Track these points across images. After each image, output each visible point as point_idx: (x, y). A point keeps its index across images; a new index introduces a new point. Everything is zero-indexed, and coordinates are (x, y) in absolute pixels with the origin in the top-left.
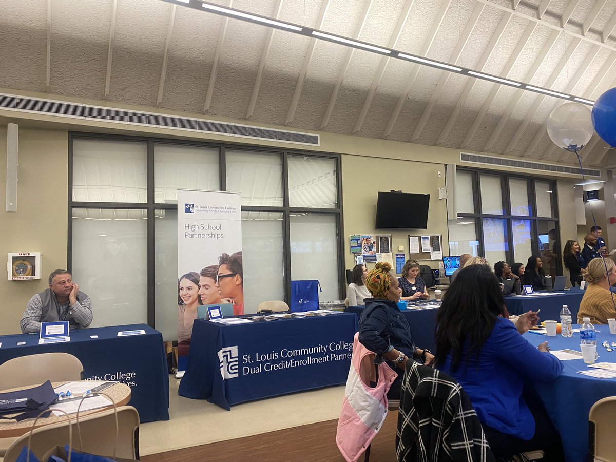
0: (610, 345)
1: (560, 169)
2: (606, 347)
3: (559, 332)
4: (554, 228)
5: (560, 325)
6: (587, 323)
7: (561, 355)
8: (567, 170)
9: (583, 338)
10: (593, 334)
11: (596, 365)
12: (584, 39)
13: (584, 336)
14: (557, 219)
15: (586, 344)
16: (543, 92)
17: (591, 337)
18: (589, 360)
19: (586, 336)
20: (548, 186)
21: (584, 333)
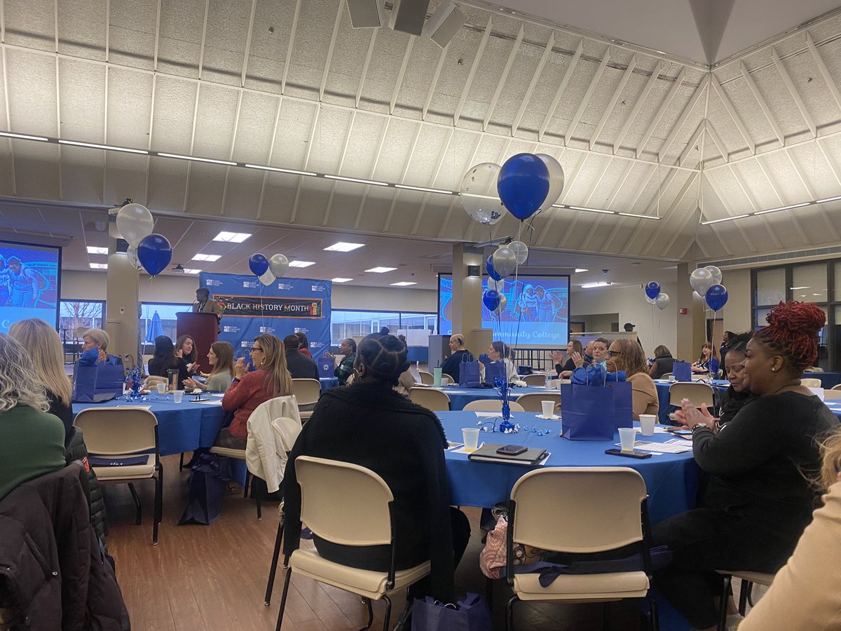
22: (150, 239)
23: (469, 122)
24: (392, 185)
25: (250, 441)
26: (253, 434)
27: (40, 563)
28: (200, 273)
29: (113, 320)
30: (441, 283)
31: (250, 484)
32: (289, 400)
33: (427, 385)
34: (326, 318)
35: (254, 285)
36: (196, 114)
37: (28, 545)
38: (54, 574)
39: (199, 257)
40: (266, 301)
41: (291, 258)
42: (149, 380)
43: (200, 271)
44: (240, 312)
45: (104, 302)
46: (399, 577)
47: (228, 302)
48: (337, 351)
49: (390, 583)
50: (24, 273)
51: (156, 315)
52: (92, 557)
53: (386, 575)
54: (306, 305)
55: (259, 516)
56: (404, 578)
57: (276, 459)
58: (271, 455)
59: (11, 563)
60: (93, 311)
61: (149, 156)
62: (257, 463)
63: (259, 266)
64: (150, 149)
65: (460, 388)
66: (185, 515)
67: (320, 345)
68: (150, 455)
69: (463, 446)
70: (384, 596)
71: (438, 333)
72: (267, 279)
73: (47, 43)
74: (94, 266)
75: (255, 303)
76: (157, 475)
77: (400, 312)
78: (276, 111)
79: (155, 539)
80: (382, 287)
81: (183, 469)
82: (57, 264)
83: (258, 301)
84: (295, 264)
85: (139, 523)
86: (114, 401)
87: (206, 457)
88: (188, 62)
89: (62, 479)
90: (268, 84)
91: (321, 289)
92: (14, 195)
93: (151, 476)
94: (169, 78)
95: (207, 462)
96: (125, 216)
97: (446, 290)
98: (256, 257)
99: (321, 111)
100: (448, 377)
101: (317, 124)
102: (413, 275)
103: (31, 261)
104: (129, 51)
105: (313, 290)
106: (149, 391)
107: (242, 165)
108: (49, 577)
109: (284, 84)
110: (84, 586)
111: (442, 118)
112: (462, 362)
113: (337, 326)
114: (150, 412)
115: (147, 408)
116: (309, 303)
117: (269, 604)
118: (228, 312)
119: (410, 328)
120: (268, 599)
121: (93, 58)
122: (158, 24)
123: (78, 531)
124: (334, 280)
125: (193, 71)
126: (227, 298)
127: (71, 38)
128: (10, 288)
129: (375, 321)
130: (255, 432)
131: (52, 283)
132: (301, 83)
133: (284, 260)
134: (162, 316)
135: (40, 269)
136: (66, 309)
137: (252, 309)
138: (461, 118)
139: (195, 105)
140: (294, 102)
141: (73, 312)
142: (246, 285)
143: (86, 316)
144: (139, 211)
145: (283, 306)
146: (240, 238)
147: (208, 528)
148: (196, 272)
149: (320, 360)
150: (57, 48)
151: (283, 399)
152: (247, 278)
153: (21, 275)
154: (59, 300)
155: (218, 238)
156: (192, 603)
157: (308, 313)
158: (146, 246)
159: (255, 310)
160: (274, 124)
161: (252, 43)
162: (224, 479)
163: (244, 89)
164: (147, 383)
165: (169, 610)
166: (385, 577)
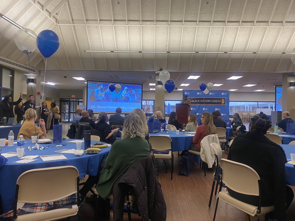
0: (31, 148)
1: (17, 65)
2: (29, 149)
3: (7, 144)
4: (11, 94)
5: (8, 141)
6: (21, 138)
7: (6, 155)
8: (20, 66)
9: (18, 145)
10: (24, 143)
11: (23, 158)
12: (35, 5)
13: (19, 144)
14: (12, 90)
15: (19, 148)
16: (12, 23)
17: (23, 145)
18: (20, 156)
19: (20, 144)
20: (10, 72)
21: (19, 143)
22: (168, 81)
23: (290, 23)
24: (254, 53)
25: (201, 149)
26: (202, 147)
27: (142, 184)
28: (183, 90)
29: (157, 106)
30: (277, 90)
31: (202, 164)
32: (215, 136)
33: (271, 132)
34: (227, 105)
35: (201, 93)
36: (182, 37)
37: (139, 178)
38: (145, 188)
39: (182, 85)
40: (205, 99)
41: (214, 83)
42: (168, 126)
43: (182, 89)
44: (196, 103)
45: (154, 100)
46: (263, 209)
47: (192, 100)
48: (231, 117)
49: (259, 211)
50: (133, 92)
51: (169, 104)
52: (155, 184)
53: (257, 207)
54: (220, 100)
55: (205, 176)
56: (264, 210)
57: (211, 157)
58: (209, 155)
59: (134, 183)
60: (151, 103)
61: (167, 53)
62: (204, 157)
63: (203, 88)
64: (167, 51)
65: (287, 134)
66: (180, 172)
67: (225, 115)
68: (169, 151)
69: (291, 161)
70: (256, 215)
71: (275, 110)
72: (206, 92)
73: (138, 22)
74: (151, 89)
75: (201, 100)
76: (172, 158)
77: (258, 102)
78: (209, 32)
79: (172, 179)
80: (250, 92)
81: (179, 156)
82: (141, 89)
83: (202, 99)
84: (215, 85)
85: (166, 173)
86: (158, 133)
87: (187, 153)
88: (179, 20)
89: (147, 159)
90: (206, 23)
91: (225, 94)
92: (130, 70)
93: (170, 158)
94: (173, 27)
95: (187, 155)
96: (162, 74)
97: (279, 92)
98: (202, 84)
99: (226, 29)
100: (281, 129)
101: (225, 34)
102: (264, 87)
103: (135, 89)
104: (161, 20)
105: (222, 94)
106: (168, 130)
107: (197, 52)
108: (144, 189)
109: (212, 22)
110: (153, 193)
111: (277, 23)
112: (288, 123)
113: (231, 107)
114: (169, 137)
115: (168, 136)
116: (221, 99)
117: (210, 208)
118: (192, 103)
119: (262, 108)
120: (210, 206)
121: (151, 24)
122: (170, 9)
123: (152, 175)
124: (230, 90)
125: (181, 23)
126: (192, 98)
127: (145, 19)
128: (129, 97)
129: (246, 105)
130: (203, 146)
131: (140, 95)
132: (218, 20)
133: (212, 85)
134: (171, 104)
135: (137, 91)
136: (144, 103)
137: (200, 102)
138: (286, 22)
139: (181, 34)
140: (216, 28)
141: (145, 103)
142: (198, 94)
143: (149, 104)
144: (166, 73)
145: (211, 101)
146: (196, 77)
147: (188, 178)
148: (181, 90)
149: (226, 121)
150: (141, 23)
151: (213, 135)
152: (199, 91)
153: (132, 93)
154: (142, 100)
155: (189, 78)
156: (184, 202)
157: (220, 103)
158: (167, 84)
159: (201, 102)
160: (208, 36)
161: (200, 9)
162: (193, 161)
163: (198, 26)
164: (168, 127)
165: (177, 203)
166: (256, 208)
